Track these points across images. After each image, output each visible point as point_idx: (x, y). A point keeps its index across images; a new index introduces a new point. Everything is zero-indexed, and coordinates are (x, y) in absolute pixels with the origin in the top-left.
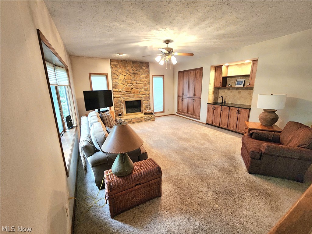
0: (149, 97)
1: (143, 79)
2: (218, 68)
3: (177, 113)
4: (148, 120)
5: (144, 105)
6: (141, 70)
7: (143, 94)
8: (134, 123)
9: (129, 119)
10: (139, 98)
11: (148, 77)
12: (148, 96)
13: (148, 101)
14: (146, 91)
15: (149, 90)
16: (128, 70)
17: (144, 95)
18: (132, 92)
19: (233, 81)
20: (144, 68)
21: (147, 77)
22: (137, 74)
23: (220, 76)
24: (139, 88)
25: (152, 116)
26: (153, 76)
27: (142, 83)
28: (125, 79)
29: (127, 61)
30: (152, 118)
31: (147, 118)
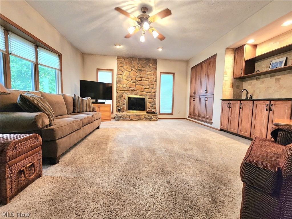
0: (155, 96)
1: (149, 76)
2: (238, 51)
3: (189, 117)
4: (148, 119)
5: (149, 103)
6: (147, 67)
7: (148, 91)
8: (132, 120)
9: (126, 115)
10: (144, 95)
11: (155, 74)
12: (153, 94)
13: (154, 99)
14: (152, 88)
15: (156, 88)
16: (134, 67)
17: (150, 93)
18: (136, 88)
19: (265, 66)
20: (151, 65)
21: (153, 74)
22: (143, 71)
23: (241, 60)
24: (143, 85)
26: (161, 73)
27: (148, 80)
28: (130, 75)
29: (133, 58)
30: (153, 117)
31: (148, 117)
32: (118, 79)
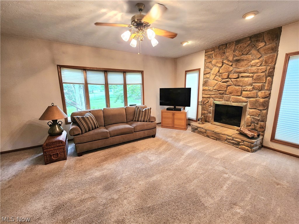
0: (266, 105)
1: (254, 68)
4: (233, 143)
5: (249, 116)
6: (254, 51)
7: (249, 95)
8: (208, 136)
9: (202, 128)
10: (240, 102)
11: (270, 61)
12: (262, 100)
13: (261, 110)
14: (260, 91)
16: (227, 58)
17: (252, 99)
18: (227, 91)
20: (262, 44)
21: (266, 62)
22: (243, 60)
24: (241, 84)
25: (242, 141)
26: (289, 55)
27: (251, 75)
28: (220, 72)
29: (226, 44)
30: (242, 144)
31: (233, 140)
32: (204, 80)
